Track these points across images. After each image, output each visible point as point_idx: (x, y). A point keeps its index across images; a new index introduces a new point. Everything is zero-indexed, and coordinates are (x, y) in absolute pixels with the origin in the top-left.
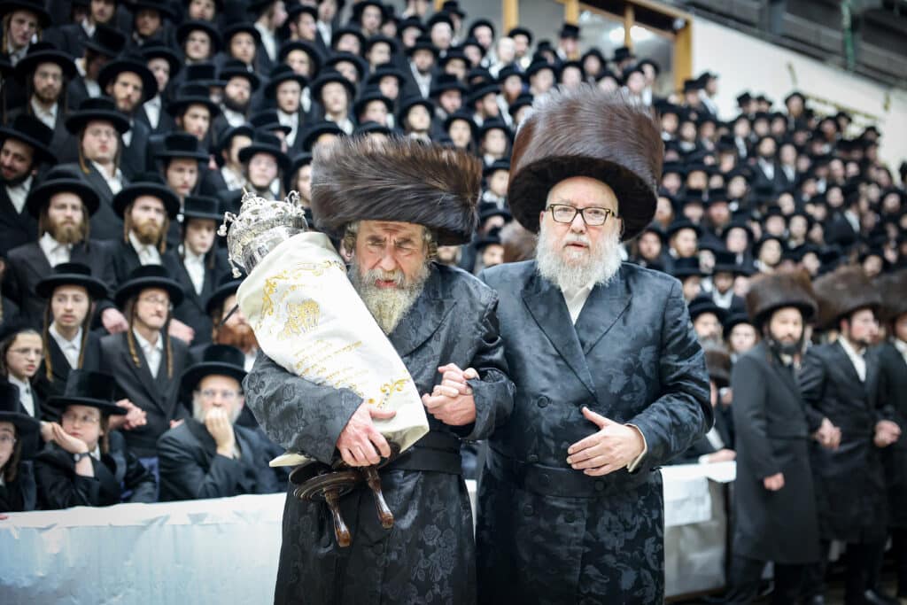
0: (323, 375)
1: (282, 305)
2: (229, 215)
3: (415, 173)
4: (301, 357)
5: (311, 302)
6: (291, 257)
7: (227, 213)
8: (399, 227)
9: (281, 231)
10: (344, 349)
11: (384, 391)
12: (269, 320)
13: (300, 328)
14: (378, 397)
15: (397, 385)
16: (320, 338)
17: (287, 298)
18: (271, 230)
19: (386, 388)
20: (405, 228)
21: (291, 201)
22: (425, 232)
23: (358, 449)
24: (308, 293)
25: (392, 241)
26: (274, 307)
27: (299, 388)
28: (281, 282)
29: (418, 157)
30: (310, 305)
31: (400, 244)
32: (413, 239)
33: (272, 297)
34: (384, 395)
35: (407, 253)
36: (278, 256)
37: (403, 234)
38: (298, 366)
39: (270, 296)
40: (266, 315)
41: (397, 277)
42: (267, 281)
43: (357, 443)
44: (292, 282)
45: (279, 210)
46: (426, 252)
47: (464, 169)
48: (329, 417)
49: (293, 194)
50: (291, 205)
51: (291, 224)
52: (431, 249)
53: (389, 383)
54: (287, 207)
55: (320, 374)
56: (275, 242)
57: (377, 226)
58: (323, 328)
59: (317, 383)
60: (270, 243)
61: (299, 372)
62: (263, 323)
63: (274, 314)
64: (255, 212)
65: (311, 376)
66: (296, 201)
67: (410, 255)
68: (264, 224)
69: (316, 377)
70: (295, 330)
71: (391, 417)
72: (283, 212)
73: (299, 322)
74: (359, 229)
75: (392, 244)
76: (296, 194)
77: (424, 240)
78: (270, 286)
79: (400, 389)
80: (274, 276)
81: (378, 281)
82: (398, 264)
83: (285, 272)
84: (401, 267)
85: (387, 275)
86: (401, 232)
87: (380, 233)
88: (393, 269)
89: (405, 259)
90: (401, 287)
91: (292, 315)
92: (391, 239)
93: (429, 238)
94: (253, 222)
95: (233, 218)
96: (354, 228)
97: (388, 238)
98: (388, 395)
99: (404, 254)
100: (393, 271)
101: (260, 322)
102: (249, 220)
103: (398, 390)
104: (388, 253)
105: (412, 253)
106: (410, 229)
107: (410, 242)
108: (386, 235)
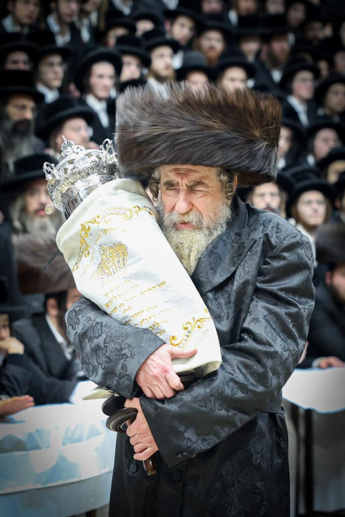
0: (129, 313)
1: (97, 248)
2: (47, 165)
4: (110, 296)
5: (120, 245)
6: (103, 203)
7: (45, 163)
8: (190, 170)
9: (95, 178)
11: (186, 329)
13: (111, 270)
14: (180, 334)
15: (199, 323)
16: (128, 278)
17: (99, 242)
19: (189, 326)
20: (195, 171)
21: (105, 148)
22: (219, 174)
24: (118, 237)
26: (89, 249)
27: (106, 325)
28: (93, 226)
31: (192, 186)
32: (206, 181)
33: (87, 239)
34: (186, 332)
35: (200, 194)
36: (92, 202)
37: (194, 177)
38: (107, 305)
40: (83, 256)
41: (192, 218)
42: (82, 225)
44: (103, 226)
45: (94, 158)
46: (224, 193)
48: (129, 355)
49: (107, 142)
50: (105, 152)
51: (105, 171)
52: (228, 190)
53: (191, 321)
54: (101, 155)
55: (127, 313)
56: (89, 190)
57: (170, 171)
58: (130, 270)
59: (124, 322)
60: (86, 191)
61: (108, 311)
63: (89, 257)
64: (71, 162)
65: (119, 314)
66: (110, 149)
67: (204, 196)
68: (79, 173)
69: (124, 315)
70: (106, 271)
71: (193, 355)
72: (97, 160)
73: (110, 265)
75: (185, 187)
76: (110, 142)
77: (220, 181)
78: (86, 230)
79: (201, 326)
80: (89, 220)
81: (175, 223)
82: (193, 205)
83: (98, 217)
84: (196, 208)
85: (182, 218)
86: (192, 175)
87: (173, 177)
88: (187, 210)
89: (199, 200)
90: (198, 228)
91: (104, 257)
92: (184, 183)
93: (224, 178)
94: (69, 171)
95: (52, 168)
96: (156, 175)
97: (180, 182)
98: (189, 332)
99: (198, 196)
100: (187, 213)
101: (77, 264)
102: (66, 170)
103: (199, 327)
104: (182, 195)
105: (206, 194)
106: (201, 172)
107: (203, 184)
108: (179, 180)
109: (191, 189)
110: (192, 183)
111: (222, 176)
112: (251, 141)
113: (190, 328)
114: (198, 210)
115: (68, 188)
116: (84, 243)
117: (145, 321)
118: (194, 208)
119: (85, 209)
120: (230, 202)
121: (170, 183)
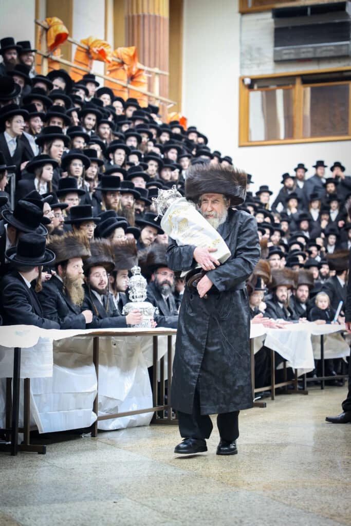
5: (185, 219)
7: (152, 198)
8: (213, 195)
10: (198, 231)
11: (213, 243)
13: (183, 229)
20: (215, 196)
22: (224, 197)
23: (207, 263)
30: (185, 221)
32: (219, 200)
35: (216, 204)
37: (214, 198)
39: (171, 221)
41: (213, 213)
42: (169, 216)
53: (216, 241)
54: (173, 191)
57: (205, 196)
64: (162, 195)
71: (216, 251)
73: (182, 227)
75: (211, 201)
76: (175, 186)
78: (171, 217)
81: (206, 215)
82: (213, 208)
83: (175, 212)
85: (209, 213)
87: (206, 198)
89: (216, 206)
90: (216, 217)
91: (180, 225)
93: (225, 199)
95: (155, 199)
96: (200, 198)
98: (215, 245)
100: (211, 211)
102: (160, 199)
104: (209, 205)
105: (219, 204)
106: (217, 196)
107: (217, 201)
108: (208, 199)
109: (213, 202)
110: (214, 200)
112: (235, 185)
113: (215, 243)
114: (215, 210)
116: (171, 223)
119: (170, 210)
120: (227, 208)
121: (205, 200)
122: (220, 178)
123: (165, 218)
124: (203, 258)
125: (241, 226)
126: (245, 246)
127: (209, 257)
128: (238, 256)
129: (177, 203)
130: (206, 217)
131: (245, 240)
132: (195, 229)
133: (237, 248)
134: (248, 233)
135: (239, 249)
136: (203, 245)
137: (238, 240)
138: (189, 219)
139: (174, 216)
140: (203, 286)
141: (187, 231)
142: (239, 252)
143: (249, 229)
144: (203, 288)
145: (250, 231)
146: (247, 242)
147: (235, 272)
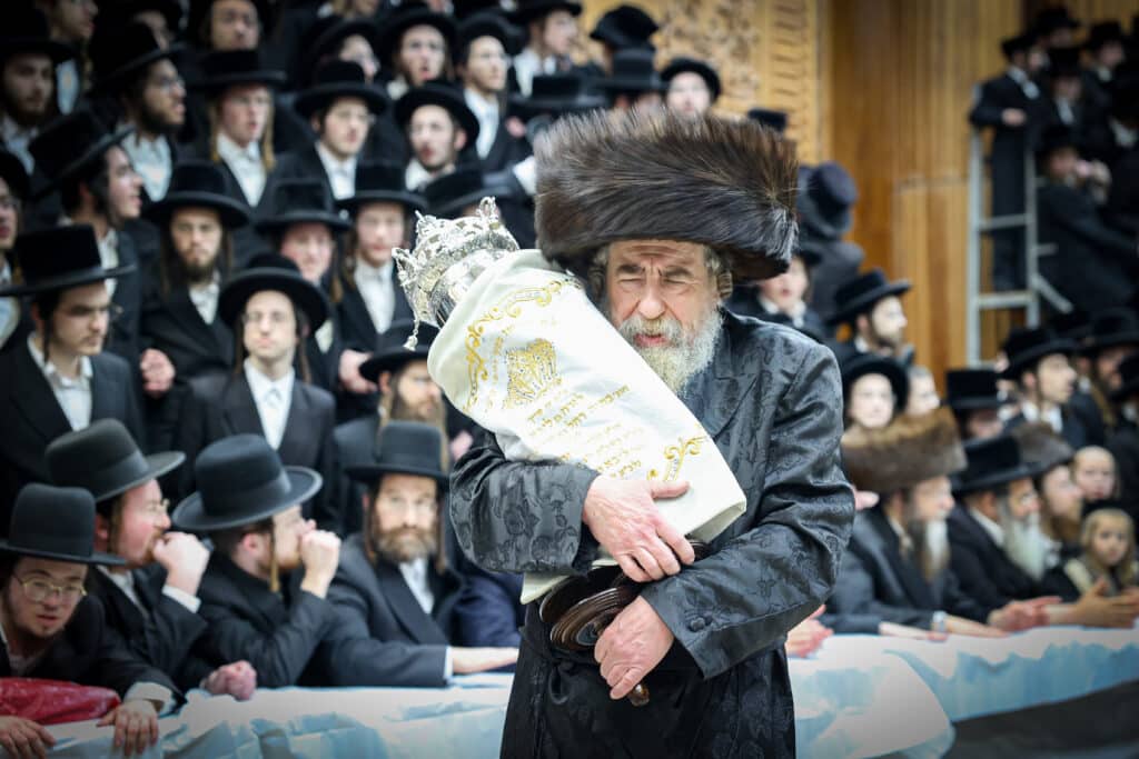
1: (501, 359)
2: (398, 253)
3: (676, 161)
5: (540, 342)
8: (666, 249)
10: (601, 401)
11: (670, 458)
12: (485, 388)
13: (532, 386)
14: (662, 467)
15: (690, 447)
17: (503, 347)
18: (463, 261)
19: (673, 452)
20: (674, 251)
22: (708, 258)
23: (644, 551)
24: (533, 332)
25: (655, 271)
26: (486, 366)
29: (679, 137)
30: (539, 349)
31: (668, 274)
32: (690, 269)
33: (480, 351)
34: (671, 463)
35: (679, 289)
36: (481, 291)
37: (671, 260)
39: (477, 351)
40: (479, 379)
41: (666, 326)
42: (469, 328)
43: (641, 543)
44: (505, 322)
45: (471, 229)
46: (715, 288)
47: (759, 151)
50: (486, 218)
51: (490, 246)
52: (721, 284)
53: (678, 445)
56: (474, 275)
57: (630, 250)
62: (478, 394)
63: (490, 377)
64: (434, 239)
67: (687, 291)
68: (451, 253)
70: (524, 390)
72: (476, 230)
73: (528, 378)
74: (608, 257)
75: (657, 276)
77: (710, 270)
78: (475, 334)
79: (695, 451)
80: (482, 316)
81: (638, 335)
82: (666, 306)
83: (495, 310)
84: (672, 312)
85: (649, 326)
86: (670, 257)
87: (633, 257)
88: (658, 314)
89: (677, 298)
90: (675, 343)
91: (515, 369)
92: (653, 269)
93: (716, 265)
94: (433, 254)
95: (406, 256)
96: (601, 258)
97: (648, 267)
98: (677, 462)
99: (676, 292)
100: (658, 319)
101: (473, 394)
102: (428, 253)
103: (692, 453)
104: (650, 291)
105: (688, 290)
106: (682, 252)
107: (686, 273)
108: (645, 264)
109: (667, 279)
110: (669, 270)
111: (713, 262)
113: (677, 456)
114: (675, 316)
115: (435, 281)
116: (474, 359)
117: (605, 449)
118: (668, 311)
119: (473, 303)
121: (629, 268)
122: (710, 176)
123: (449, 339)
124: (631, 527)
125: (787, 387)
126: (802, 476)
127: (656, 523)
128: (773, 516)
129: (507, 274)
130: (637, 340)
131: (802, 452)
132: (589, 388)
133: (769, 481)
134: (816, 419)
135: (778, 489)
136: (625, 462)
137: (772, 445)
138: (558, 346)
139: (491, 329)
140: (629, 648)
141: (553, 397)
142: (775, 500)
143: (821, 406)
144: (627, 656)
145: (824, 414)
146: (811, 459)
147: (765, 587)
